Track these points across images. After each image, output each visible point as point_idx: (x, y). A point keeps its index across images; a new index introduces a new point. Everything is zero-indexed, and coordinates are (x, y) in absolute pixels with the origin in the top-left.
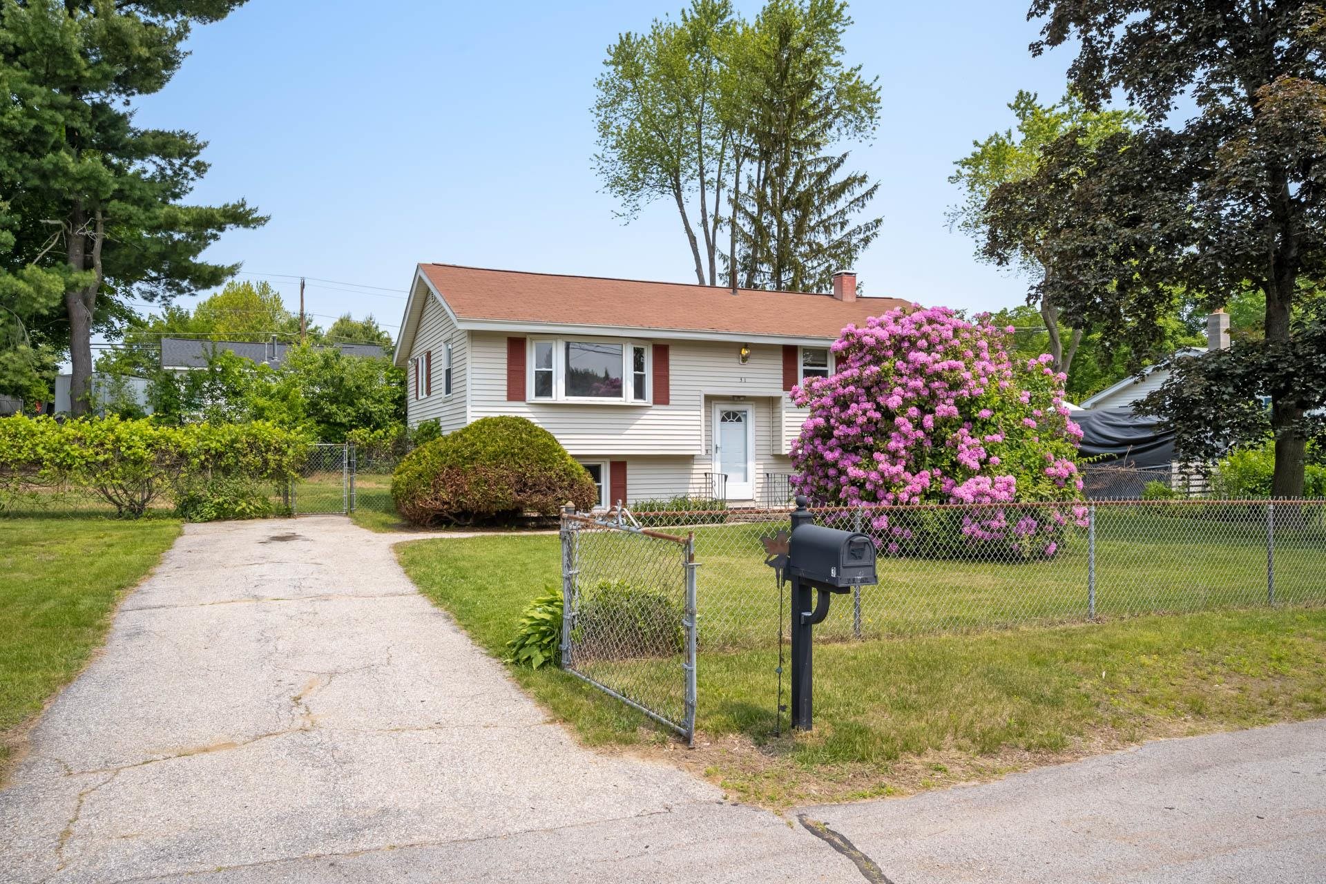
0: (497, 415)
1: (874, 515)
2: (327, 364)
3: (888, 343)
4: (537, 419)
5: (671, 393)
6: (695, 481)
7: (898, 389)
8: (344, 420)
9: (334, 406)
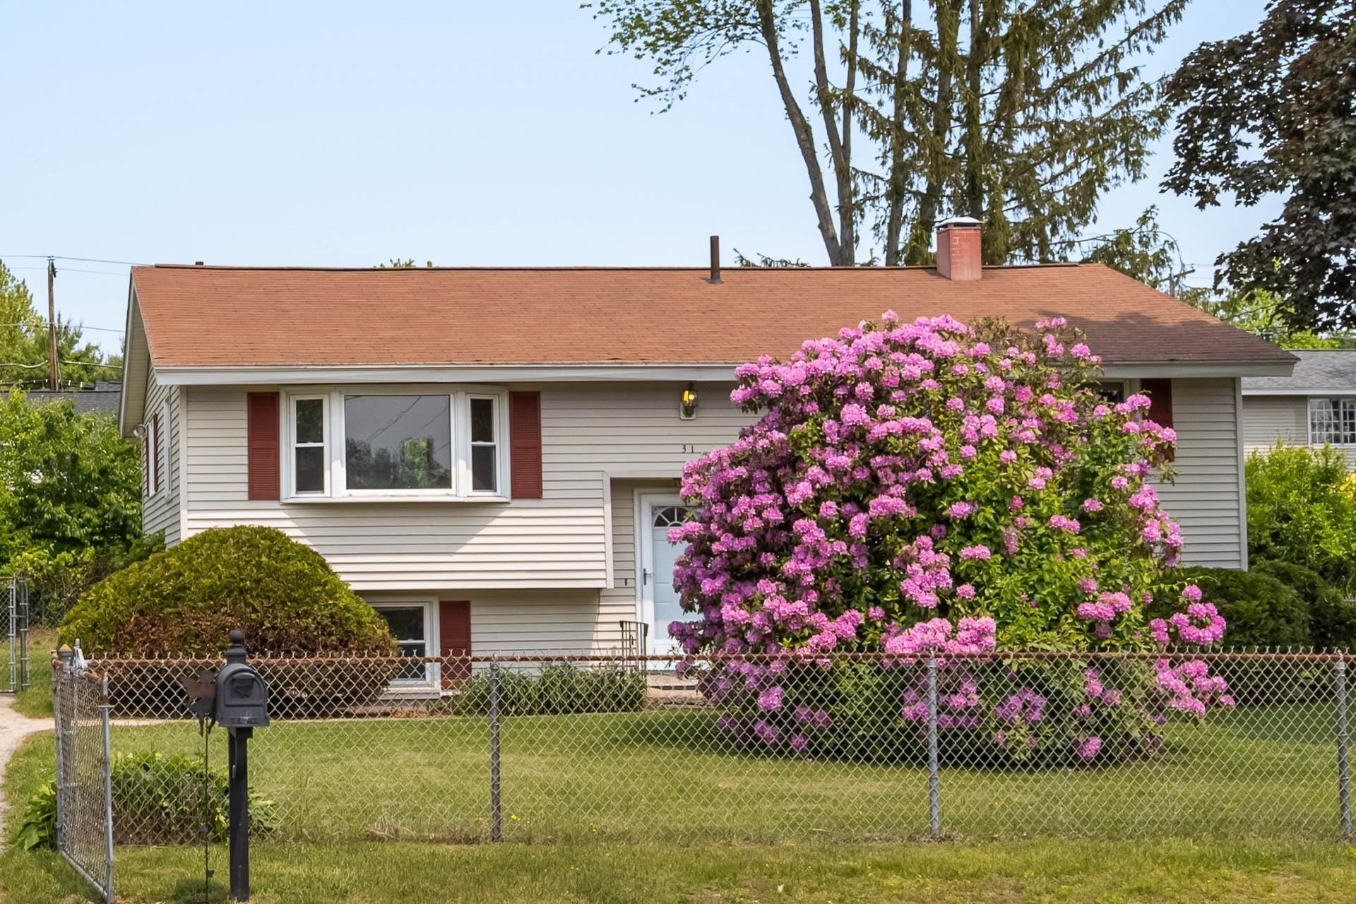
0: (230, 525)
1: (762, 686)
2: (51, 432)
3: (806, 390)
4: (295, 530)
5: (545, 477)
6: (601, 636)
7: (815, 470)
8: (78, 533)
9: (62, 508)
